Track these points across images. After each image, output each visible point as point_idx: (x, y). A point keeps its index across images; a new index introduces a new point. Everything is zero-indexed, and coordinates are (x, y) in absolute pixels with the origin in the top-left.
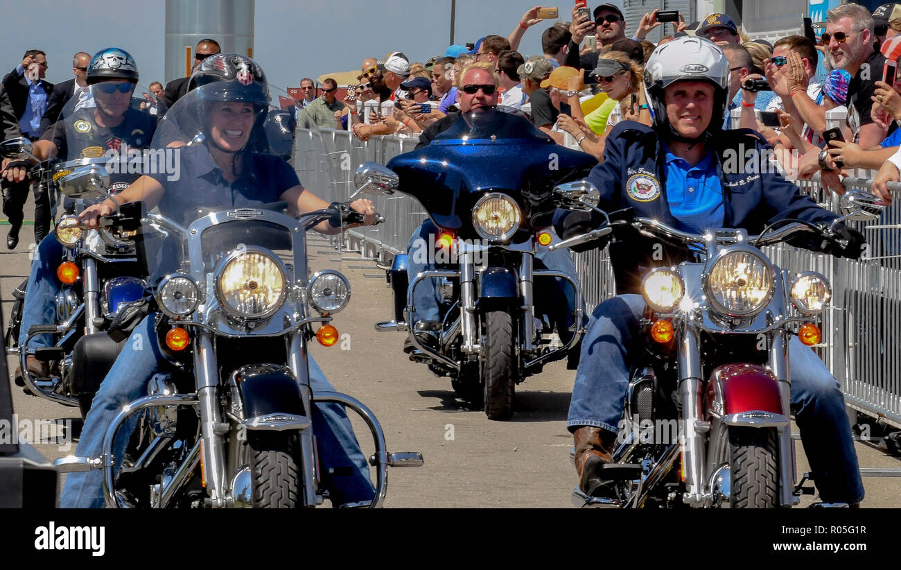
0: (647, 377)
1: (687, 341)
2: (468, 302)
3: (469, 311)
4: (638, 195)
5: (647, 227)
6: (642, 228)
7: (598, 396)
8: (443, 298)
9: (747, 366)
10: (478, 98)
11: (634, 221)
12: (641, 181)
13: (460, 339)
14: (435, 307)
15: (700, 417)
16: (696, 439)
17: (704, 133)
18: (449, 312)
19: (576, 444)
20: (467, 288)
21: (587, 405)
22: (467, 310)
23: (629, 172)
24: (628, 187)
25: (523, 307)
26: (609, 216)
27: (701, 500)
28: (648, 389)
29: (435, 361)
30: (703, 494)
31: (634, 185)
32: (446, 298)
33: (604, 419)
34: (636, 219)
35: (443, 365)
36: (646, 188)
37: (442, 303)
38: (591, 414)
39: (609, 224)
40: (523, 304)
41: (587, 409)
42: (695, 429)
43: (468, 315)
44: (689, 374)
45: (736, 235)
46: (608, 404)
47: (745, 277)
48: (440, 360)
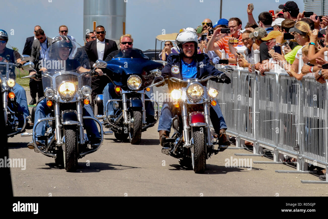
0: (177, 117)
1: (184, 107)
2: (125, 108)
3: (126, 111)
7: (165, 123)
8: (116, 108)
9: (198, 112)
10: (126, 46)
13: (123, 119)
14: (112, 111)
15: (187, 126)
16: (187, 131)
18: (118, 112)
19: (160, 135)
20: (125, 105)
21: (162, 125)
22: (125, 111)
23: (172, 66)
25: (142, 110)
27: (188, 146)
28: (177, 120)
29: (114, 127)
30: (189, 144)
31: (173, 69)
32: (117, 108)
33: (167, 128)
35: (116, 129)
37: (115, 109)
38: (163, 127)
40: (142, 109)
41: (162, 126)
42: (186, 129)
43: (125, 112)
44: (184, 115)
45: (195, 80)
46: (168, 125)
47: (196, 90)
48: (115, 127)
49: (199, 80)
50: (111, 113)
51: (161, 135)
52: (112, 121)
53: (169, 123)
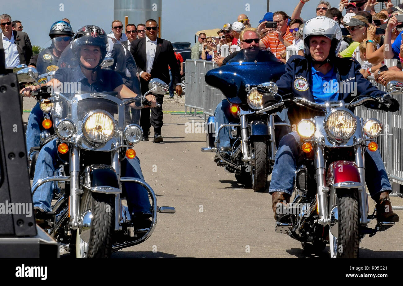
0: (303, 168)
1: (318, 152)
2: (245, 138)
3: (245, 141)
4: (299, 88)
5: (300, 101)
6: (298, 102)
7: (283, 178)
8: (232, 136)
9: (345, 162)
10: (253, 45)
11: (294, 99)
12: (300, 81)
13: (241, 155)
14: (228, 140)
15: (325, 185)
16: (324, 195)
17: (326, 60)
18: (235, 142)
19: (273, 200)
20: (244, 131)
21: (278, 182)
22: (244, 141)
23: (296, 77)
24: (294, 84)
25: (270, 140)
26: (282, 97)
27: (326, 222)
28: (303, 174)
29: (229, 165)
30: (327, 219)
31: (297, 83)
32: (234, 136)
33: (286, 189)
34: (294, 98)
35: (233, 167)
36: (303, 85)
37: (232, 138)
38: (280, 186)
39: (282, 101)
40: (270, 139)
41: (278, 184)
42: (323, 191)
43: (245, 144)
44: (320, 166)
45: (339, 103)
46: (287, 182)
47: (343, 122)
48: (231, 165)
49: (346, 104)
50: (227, 143)
51: (275, 201)
52: (227, 157)
53: (290, 179)
